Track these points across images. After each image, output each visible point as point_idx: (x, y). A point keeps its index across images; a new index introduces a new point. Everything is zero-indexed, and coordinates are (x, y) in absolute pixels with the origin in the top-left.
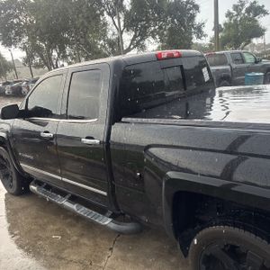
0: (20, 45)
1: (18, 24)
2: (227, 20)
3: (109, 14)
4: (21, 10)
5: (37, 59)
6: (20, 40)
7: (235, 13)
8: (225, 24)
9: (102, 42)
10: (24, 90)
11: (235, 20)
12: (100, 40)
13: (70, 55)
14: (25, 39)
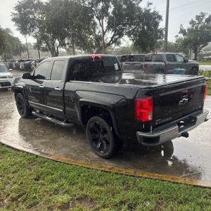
0: (33, 34)
1: (33, 19)
2: (190, 26)
3: (97, 17)
4: (36, 9)
5: (44, 45)
6: (33, 30)
7: (197, 22)
8: (189, 29)
9: (91, 36)
10: (33, 66)
11: (197, 27)
12: (90, 35)
13: (68, 44)
14: (37, 30)
